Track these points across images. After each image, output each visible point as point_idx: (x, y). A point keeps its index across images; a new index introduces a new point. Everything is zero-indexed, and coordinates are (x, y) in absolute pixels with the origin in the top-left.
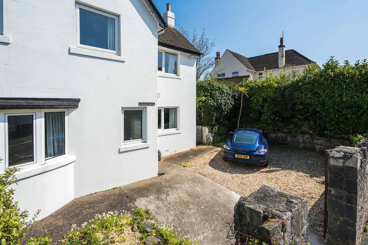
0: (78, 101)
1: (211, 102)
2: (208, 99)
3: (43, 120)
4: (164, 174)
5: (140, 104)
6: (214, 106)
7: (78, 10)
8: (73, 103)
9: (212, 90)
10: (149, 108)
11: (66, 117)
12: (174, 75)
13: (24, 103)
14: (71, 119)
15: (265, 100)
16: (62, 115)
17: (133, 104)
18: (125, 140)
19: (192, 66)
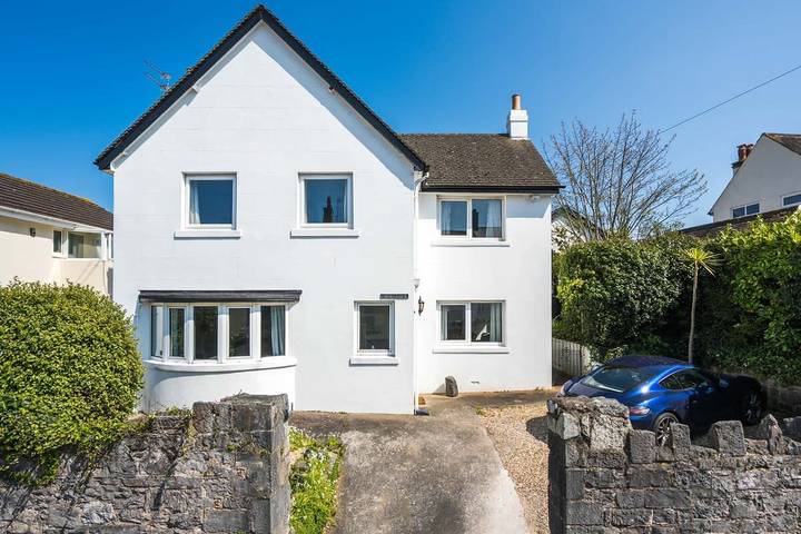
0: (300, 293)
1: (597, 291)
2: (590, 285)
3: (259, 314)
4: (428, 415)
5: (382, 296)
6: (603, 300)
7: (303, 183)
8: (294, 296)
9: (603, 263)
10: (398, 302)
11: (287, 313)
12: (495, 241)
13: (237, 296)
14: (292, 315)
15: (769, 283)
16: (282, 310)
17: (372, 297)
18: (361, 348)
19: (542, 216)
